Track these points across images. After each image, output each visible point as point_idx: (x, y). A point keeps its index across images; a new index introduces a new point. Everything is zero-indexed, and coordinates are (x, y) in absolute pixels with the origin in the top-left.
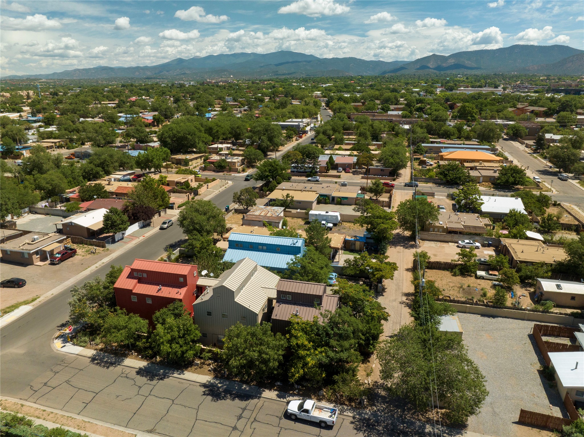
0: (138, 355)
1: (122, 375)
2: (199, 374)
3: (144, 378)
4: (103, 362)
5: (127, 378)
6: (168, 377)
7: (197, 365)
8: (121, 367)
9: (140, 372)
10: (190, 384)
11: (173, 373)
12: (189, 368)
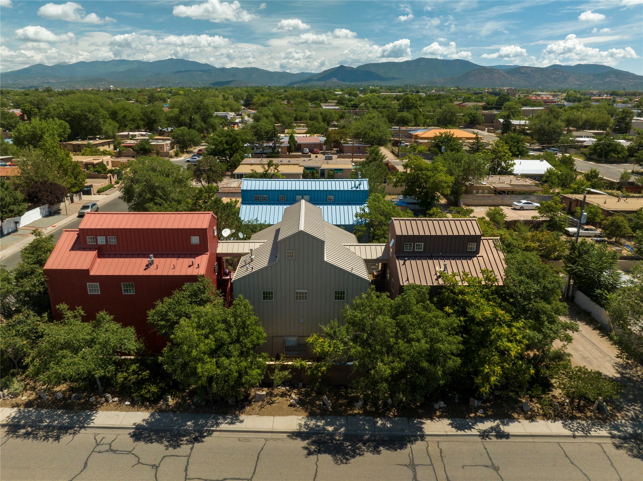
0: (121, 401)
1: (98, 448)
2: (274, 415)
3: (155, 444)
4: (40, 428)
5: (114, 451)
6: (210, 433)
7: (261, 398)
8: (89, 430)
9: (140, 434)
10: (266, 440)
11: (218, 424)
12: (248, 408)
